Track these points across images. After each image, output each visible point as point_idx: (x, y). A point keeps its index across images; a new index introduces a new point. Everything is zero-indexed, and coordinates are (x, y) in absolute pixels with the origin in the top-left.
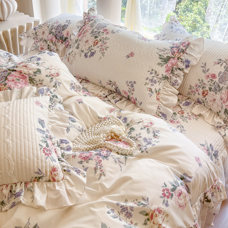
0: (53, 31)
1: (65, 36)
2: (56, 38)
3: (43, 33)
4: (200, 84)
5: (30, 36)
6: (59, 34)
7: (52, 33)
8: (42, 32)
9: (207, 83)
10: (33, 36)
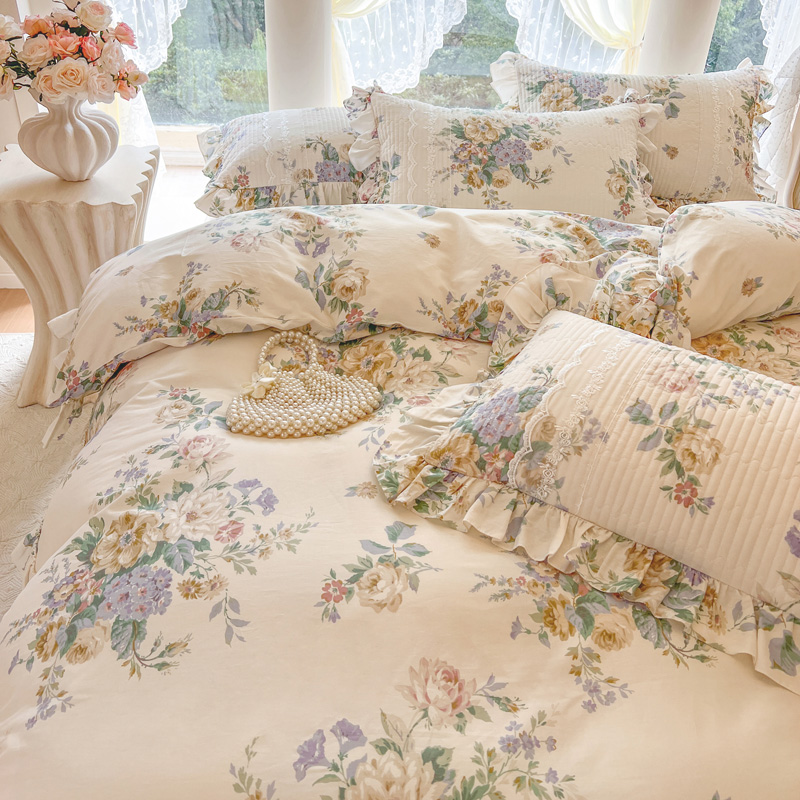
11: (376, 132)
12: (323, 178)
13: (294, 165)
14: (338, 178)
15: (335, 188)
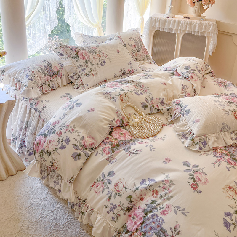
0: (46, 72)
1: (56, 71)
2: (50, 76)
3: (41, 78)
4: (133, 52)
5: (33, 86)
6: (51, 72)
7: (46, 74)
8: (39, 78)
9: (135, 50)
10: (35, 86)
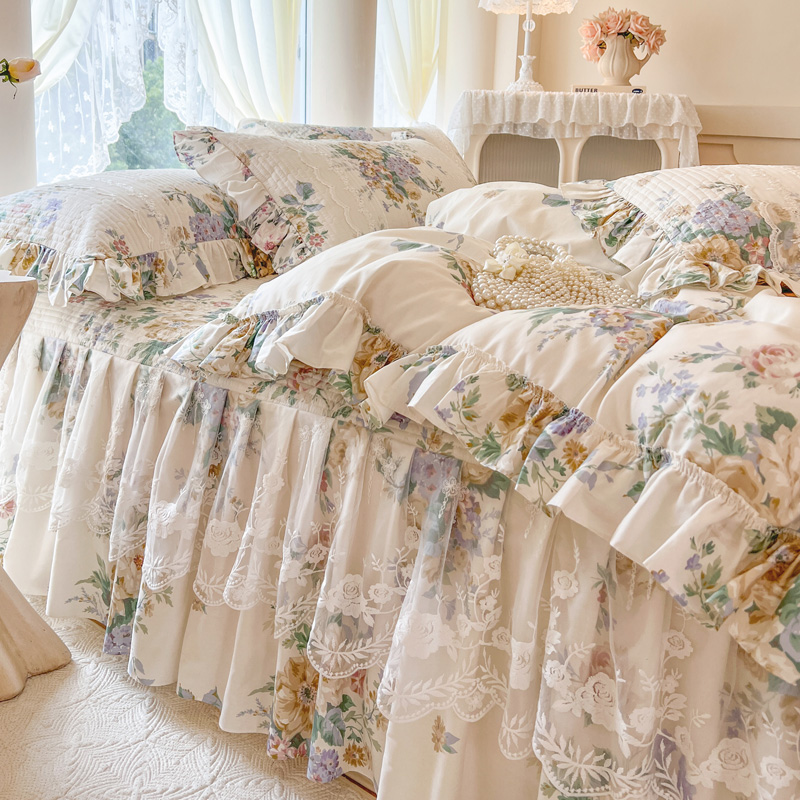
11: (248, 171)
12: (200, 237)
13: (167, 222)
14: (214, 234)
15: (216, 248)
